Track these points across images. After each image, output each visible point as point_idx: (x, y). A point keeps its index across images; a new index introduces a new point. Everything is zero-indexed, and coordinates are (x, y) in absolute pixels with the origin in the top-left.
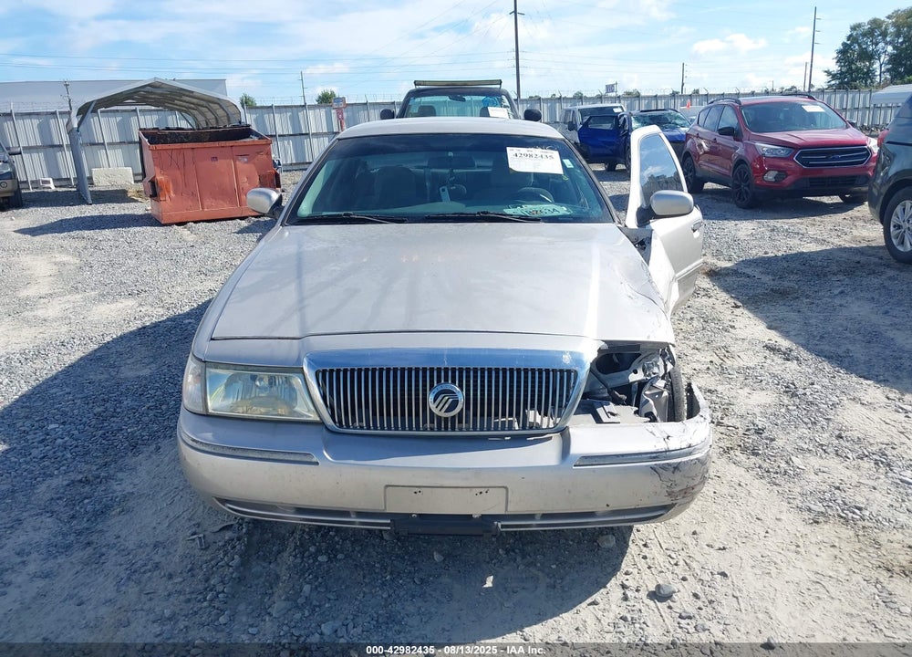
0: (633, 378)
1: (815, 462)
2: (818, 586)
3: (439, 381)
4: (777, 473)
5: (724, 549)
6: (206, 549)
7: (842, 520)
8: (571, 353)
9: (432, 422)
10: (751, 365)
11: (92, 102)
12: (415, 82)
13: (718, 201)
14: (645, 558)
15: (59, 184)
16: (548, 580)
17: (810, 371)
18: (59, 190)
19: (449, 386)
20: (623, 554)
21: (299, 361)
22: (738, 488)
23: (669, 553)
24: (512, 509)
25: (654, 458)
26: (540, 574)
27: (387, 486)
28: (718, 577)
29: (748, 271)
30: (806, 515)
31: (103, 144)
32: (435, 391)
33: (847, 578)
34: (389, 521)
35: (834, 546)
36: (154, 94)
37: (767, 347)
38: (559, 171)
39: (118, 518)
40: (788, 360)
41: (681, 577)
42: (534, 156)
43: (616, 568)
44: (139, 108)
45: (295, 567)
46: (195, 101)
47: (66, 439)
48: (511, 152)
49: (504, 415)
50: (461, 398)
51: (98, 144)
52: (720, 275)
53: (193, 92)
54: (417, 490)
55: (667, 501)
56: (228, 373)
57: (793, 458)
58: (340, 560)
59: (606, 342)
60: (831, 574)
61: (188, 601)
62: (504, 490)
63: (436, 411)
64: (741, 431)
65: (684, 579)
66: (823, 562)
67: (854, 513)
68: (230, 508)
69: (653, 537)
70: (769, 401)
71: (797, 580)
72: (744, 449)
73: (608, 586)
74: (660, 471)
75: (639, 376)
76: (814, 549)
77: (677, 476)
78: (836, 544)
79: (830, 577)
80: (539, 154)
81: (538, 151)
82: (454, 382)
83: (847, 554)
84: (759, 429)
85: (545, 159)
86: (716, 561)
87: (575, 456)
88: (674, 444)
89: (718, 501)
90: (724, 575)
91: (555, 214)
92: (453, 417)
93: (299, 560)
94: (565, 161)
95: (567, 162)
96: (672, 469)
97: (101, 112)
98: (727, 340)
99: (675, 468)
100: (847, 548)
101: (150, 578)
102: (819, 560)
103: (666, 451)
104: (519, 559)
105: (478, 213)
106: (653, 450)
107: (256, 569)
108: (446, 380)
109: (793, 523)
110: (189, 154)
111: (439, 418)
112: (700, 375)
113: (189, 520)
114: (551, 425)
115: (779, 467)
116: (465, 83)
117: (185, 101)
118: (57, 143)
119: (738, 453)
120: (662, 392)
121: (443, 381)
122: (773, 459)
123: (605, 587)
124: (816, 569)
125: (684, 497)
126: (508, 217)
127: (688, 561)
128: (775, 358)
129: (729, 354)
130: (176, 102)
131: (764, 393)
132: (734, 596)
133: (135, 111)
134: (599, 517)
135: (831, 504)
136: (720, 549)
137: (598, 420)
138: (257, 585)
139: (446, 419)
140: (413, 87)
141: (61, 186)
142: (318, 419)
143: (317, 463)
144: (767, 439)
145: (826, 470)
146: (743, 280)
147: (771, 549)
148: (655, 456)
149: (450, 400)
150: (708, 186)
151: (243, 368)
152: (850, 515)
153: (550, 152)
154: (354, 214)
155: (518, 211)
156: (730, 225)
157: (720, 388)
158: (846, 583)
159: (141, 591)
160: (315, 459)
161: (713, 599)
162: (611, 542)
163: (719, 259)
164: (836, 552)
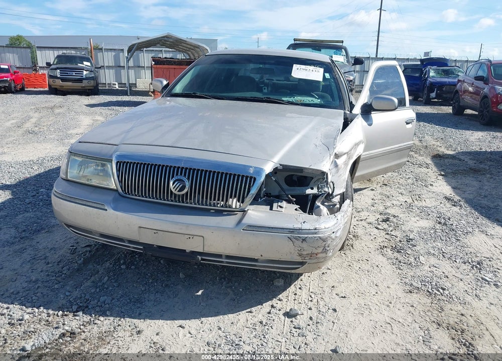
0: (309, 191)
1: (433, 261)
2: (388, 326)
3: (177, 174)
4: (405, 263)
5: (345, 297)
6: (73, 254)
7: (428, 293)
8: (255, 167)
9: (171, 197)
10: (429, 206)
11: (136, 44)
12: (294, 39)
13: (470, 120)
14: (295, 294)
15: (120, 86)
16: (233, 296)
17: (465, 213)
18: (120, 89)
19: (182, 178)
20: (285, 289)
21: (111, 156)
22: (375, 267)
23: (311, 294)
24: (207, 250)
25: (291, 232)
26: (231, 292)
27: (140, 227)
28: (331, 311)
29: (462, 158)
30: (408, 288)
31: (144, 67)
32: (174, 179)
33: (410, 324)
34: (142, 248)
35: (412, 306)
36: (168, 41)
37: (446, 198)
38: (320, 79)
39: (44, 235)
40: (454, 206)
41: (309, 307)
42: (308, 70)
43: (275, 296)
44: (163, 49)
45: (108, 268)
46: (189, 46)
47: (45, 196)
48: (295, 67)
49: (214, 200)
50: (188, 184)
51: (142, 67)
52: (443, 158)
53: (186, 41)
54: (156, 232)
55: (299, 259)
56: (80, 159)
57: (421, 257)
58: (133, 269)
59: (281, 165)
60: (401, 320)
61: (48, 275)
62: (202, 238)
63: (173, 190)
64: (398, 239)
65: (310, 309)
66: (400, 314)
67: (438, 291)
68: (72, 230)
69: (308, 285)
70: (427, 225)
71: (377, 320)
72: (393, 249)
73: (264, 304)
74: (294, 240)
75: (315, 191)
76: (399, 306)
77: (304, 245)
78: (415, 305)
79: (399, 322)
80: (311, 70)
81: (312, 68)
82: (185, 175)
83: (418, 312)
84: (410, 239)
85: (314, 72)
86: (336, 302)
87: (245, 224)
88: (305, 226)
89: (359, 272)
90: (335, 310)
91: (312, 102)
92: (183, 195)
93: (112, 266)
94: (326, 74)
95: (327, 75)
96: (302, 240)
97: (145, 51)
98: (424, 191)
99: (303, 240)
100: (420, 308)
101: (39, 263)
102: (398, 313)
103: (299, 229)
104: (224, 283)
105: (265, 98)
106: (292, 227)
107: (90, 266)
108: (181, 174)
109: (397, 290)
110: (172, 71)
111: (175, 195)
112: (394, 207)
113: (75, 240)
114: (238, 207)
115: (408, 260)
116: (322, 41)
117: (183, 46)
118: (122, 65)
119: (389, 250)
120: (336, 205)
121: (179, 174)
122: (408, 256)
123: (262, 305)
124: (393, 316)
125: (310, 259)
126: (281, 102)
127: (319, 300)
128: (447, 204)
129: (419, 199)
130: (179, 46)
131: (428, 221)
132: (333, 322)
133: (162, 51)
134: (260, 263)
135: (427, 284)
136: (342, 297)
137: (271, 209)
138: (85, 274)
139: (179, 195)
140: (293, 42)
141: (121, 87)
142: (116, 188)
143: (106, 210)
144: (411, 245)
145: (437, 266)
146: (457, 161)
147: (373, 302)
148: (292, 231)
149: (181, 185)
150: (468, 111)
151: (86, 157)
152: (435, 291)
153: (318, 68)
154: (198, 94)
155: (291, 99)
156: (468, 133)
157: (401, 216)
158: (406, 327)
159: (31, 267)
160: (106, 208)
161: (320, 321)
162: (280, 282)
163: (448, 150)
164: (412, 309)
